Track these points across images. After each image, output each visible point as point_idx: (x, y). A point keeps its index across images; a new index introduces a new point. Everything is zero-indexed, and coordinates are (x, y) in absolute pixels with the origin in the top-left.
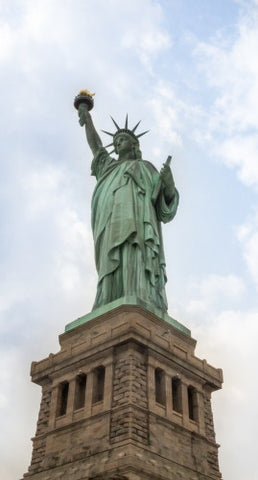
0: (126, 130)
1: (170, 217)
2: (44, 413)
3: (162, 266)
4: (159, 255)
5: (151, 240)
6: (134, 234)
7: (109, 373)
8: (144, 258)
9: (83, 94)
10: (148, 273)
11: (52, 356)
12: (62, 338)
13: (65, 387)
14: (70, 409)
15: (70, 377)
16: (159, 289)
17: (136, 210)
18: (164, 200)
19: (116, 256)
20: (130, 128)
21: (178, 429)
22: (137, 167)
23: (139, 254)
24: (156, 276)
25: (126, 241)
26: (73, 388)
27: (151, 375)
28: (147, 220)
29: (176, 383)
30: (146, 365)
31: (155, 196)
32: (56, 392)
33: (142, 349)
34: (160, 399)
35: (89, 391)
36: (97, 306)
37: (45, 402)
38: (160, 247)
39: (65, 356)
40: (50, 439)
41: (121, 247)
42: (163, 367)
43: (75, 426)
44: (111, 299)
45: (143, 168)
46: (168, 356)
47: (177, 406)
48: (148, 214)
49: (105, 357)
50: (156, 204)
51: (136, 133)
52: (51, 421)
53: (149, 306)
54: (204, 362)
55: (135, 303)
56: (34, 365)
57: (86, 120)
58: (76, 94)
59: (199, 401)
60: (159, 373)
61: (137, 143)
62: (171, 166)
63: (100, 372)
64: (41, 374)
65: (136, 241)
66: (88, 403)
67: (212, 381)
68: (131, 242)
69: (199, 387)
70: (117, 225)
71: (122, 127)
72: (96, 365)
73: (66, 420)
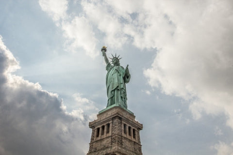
0: (116, 58)
1: (128, 82)
2: (93, 136)
3: (126, 95)
4: (125, 93)
6: (118, 87)
9: (103, 47)
10: (122, 97)
12: (98, 115)
13: (98, 129)
14: (100, 135)
15: (100, 126)
16: (125, 102)
17: (118, 80)
18: (126, 77)
19: (113, 93)
21: (130, 141)
23: (119, 92)
24: (124, 98)
25: (116, 89)
26: (101, 129)
27: (123, 126)
28: (122, 82)
31: (124, 76)
32: (96, 130)
33: (120, 118)
34: (125, 132)
35: (105, 130)
36: (107, 107)
38: (125, 90)
41: (114, 90)
42: (126, 124)
43: (101, 140)
44: (111, 105)
46: (127, 120)
48: (122, 81)
50: (124, 78)
51: (119, 58)
52: (95, 139)
54: (137, 122)
57: (104, 55)
58: (102, 47)
59: (136, 133)
60: (125, 125)
61: (119, 61)
62: (128, 67)
63: (108, 125)
64: (92, 126)
66: (105, 134)
68: (117, 89)
69: (136, 129)
70: (113, 84)
71: (115, 57)
72: (107, 123)
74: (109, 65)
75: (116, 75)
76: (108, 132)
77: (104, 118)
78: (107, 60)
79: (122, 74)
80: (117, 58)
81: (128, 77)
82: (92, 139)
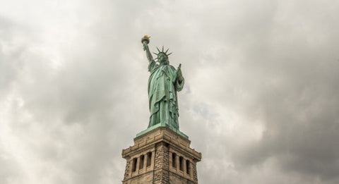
0: (163, 53)
1: (180, 89)
3: (177, 110)
4: (176, 106)
5: (172, 99)
6: (165, 97)
7: (153, 154)
8: (169, 106)
9: (145, 37)
10: (170, 113)
11: (131, 147)
13: (135, 160)
16: (175, 120)
17: (166, 87)
18: (178, 82)
19: (157, 106)
20: (164, 52)
22: (167, 68)
23: (167, 105)
24: (174, 114)
25: (162, 100)
26: (139, 160)
28: (171, 90)
29: (181, 159)
30: (169, 151)
31: (174, 81)
33: (167, 145)
36: (149, 127)
37: (128, 166)
38: (176, 102)
39: (136, 147)
40: (129, 181)
41: (159, 102)
43: (139, 176)
44: (155, 124)
45: (170, 69)
46: (178, 148)
47: (181, 168)
48: (171, 88)
49: (152, 148)
50: (175, 84)
51: (167, 54)
53: (171, 127)
54: (193, 150)
55: (164, 126)
56: (124, 151)
57: (146, 48)
59: (191, 166)
60: (174, 155)
65: (166, 99)
66: (145, 167)
67: (197, 158)
68: (163, 100)
69: (191, 160)
70: (158, 93)
71: (161, 51)
72: (148, 151)
73: (136, 174)
74: (152, 63)
75: (162, 79)
76: (149, 165)
77: (144, 143)
78: (150, 56)
79: (171, 77)
80: (165, 54)
81: (180, 82)
82: (126, 175)
